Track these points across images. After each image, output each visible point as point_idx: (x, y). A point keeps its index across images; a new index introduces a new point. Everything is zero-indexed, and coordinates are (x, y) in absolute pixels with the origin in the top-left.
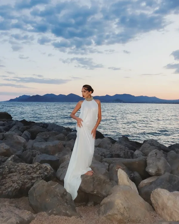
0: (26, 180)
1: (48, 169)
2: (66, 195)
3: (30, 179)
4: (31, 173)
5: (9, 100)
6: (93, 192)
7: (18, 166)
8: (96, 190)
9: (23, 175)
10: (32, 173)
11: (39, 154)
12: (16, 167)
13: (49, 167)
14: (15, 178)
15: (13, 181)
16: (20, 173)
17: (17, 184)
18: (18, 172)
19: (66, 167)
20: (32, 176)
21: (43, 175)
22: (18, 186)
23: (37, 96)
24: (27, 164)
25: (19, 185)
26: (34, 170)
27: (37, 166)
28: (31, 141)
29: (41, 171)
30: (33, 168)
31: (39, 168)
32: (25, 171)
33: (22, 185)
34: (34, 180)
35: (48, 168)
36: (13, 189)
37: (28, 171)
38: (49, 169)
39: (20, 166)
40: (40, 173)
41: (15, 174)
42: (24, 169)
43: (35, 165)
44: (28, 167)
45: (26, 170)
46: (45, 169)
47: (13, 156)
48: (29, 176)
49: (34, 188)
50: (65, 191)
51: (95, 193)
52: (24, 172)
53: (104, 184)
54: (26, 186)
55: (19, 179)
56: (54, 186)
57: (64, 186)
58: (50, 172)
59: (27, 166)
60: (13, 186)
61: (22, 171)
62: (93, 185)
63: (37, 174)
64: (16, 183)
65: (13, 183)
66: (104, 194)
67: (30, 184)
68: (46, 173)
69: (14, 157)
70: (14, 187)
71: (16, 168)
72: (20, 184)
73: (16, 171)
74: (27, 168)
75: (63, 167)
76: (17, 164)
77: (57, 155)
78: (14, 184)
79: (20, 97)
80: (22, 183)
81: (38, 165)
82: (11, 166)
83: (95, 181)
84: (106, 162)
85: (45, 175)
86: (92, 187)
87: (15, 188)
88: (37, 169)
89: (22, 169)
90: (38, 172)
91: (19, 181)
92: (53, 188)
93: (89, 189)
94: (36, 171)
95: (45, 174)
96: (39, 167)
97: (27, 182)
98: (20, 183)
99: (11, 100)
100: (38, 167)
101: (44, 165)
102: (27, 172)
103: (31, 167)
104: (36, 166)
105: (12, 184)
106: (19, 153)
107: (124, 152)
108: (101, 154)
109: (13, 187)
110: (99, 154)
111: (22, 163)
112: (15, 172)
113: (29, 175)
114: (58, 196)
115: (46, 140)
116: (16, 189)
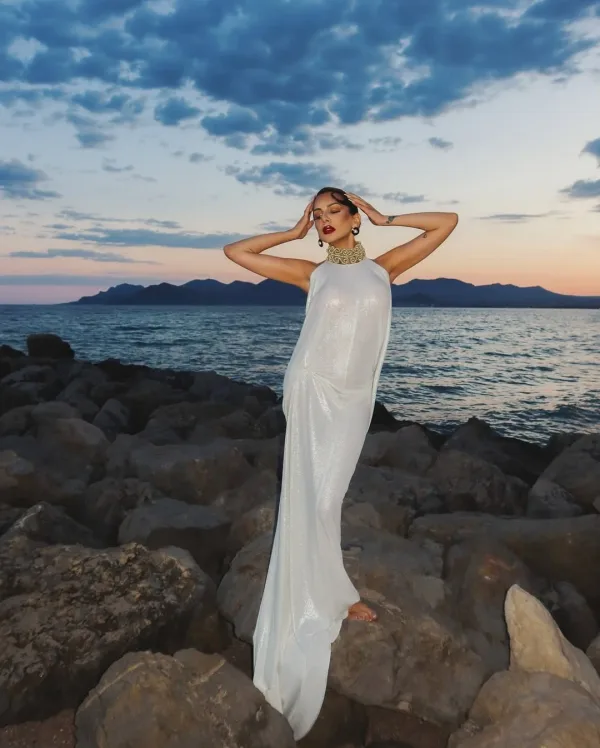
0: (77, 633)
1: (180, 573)
2: (263, 724)
3: (96, 627)
4: (104, 594)
5: (76, 299)
6: (396, 701)
7: (49, 560)
8: (408, 696)
9: (69, 603)
10: (110, 593)
11: (150, 497)
12: (39, 563)
13: (185, 564)
14: (31, 622)
15: (17, 636)
16: (54, 595)
17: (34, 652)
18: (48, 592)
19: (259, 569)
20: (106, 613)
21: (157, 604)
22: (40, 665)
23: (165, 286)
24: (87, 552)
25: (43, 660)
26: (117, 579)
27: (135, 559)
28: (125, 440)
29: (150, 587)
30: (117, 570)
31: (139, 571)
32: (77, 584)
33: (59, 658)
34: (116, 628)
35: (183, 569)
36: (15, 680)
37: (92, 587)
38: (185, 574)
39: (57, 559)
40: (145, 597)
41: (30, 600)
42: (74, 577)
43: (123, 555)
44: (93, 563)
45: (83, 577)
46: (169, 572)
47: (40, 507)
48: (94, 609)
49: (100, 697)
50: (261, 702)
51: (404, 706)
52: (73, 590)
53: (447, 664)
54: (78, 662)
55: (48, 626)
56: (204, 679)
57: (251, 676)
58: (187, 587)
59: (87, 560)
60: (15, 661)
61: (63, 586)
62: (395, 672)
63: (128, 600)
64: (30, 646)
65: (20, 645)
66: (447, 711)
67: (96, 654)
68: (171, 598)
69: (41, 512)
70: (21, 670)
71: (40, 569)
72: (50, 655)
73: (37, 585)
74: (87, 569)
75: (249, 567)
76: (44, 551)
77: (221, 500)
78: (22, 651)
79: (112, 289)
80: (57, 649)
81: (138, 552)
82: (19, 560)
83: (402, 654)
84: (428, 534)
85: (169, 605)
86: (389, 680)
87: (26, 675)
88: (130, 575)
89: (67, 575)
90: (134, 593)
91: (47, 639)
92: (197, 688)
93: (376, 691)
94: (127, 585)
95: (167, 600)
96: (142, 564)
97: (82, 641)
98: (48, 645)
99: (85, 300)
100: (136, 566)
101: (163, 556)
102: (86, 590)
103: (106, 565)
104: (129, 560)
105: (11, 650)
106: (74, 487)
107: (488, 484)
108: (400, 496)
109: (16, 667)
110: (392, 496)
111: (67, 548)
112: (32, 590)
113: (95, 607)
114: (225, 735)
115: (184, 434)
116: (27, 679)
